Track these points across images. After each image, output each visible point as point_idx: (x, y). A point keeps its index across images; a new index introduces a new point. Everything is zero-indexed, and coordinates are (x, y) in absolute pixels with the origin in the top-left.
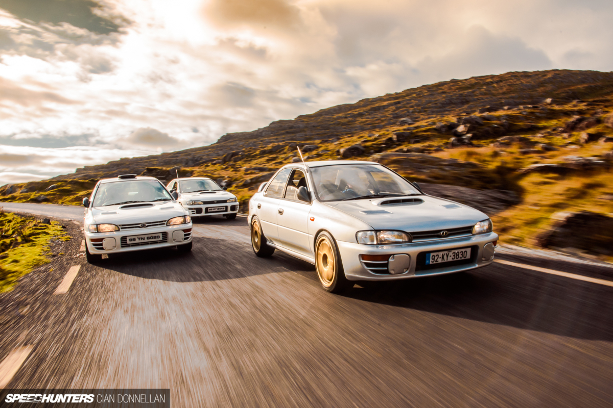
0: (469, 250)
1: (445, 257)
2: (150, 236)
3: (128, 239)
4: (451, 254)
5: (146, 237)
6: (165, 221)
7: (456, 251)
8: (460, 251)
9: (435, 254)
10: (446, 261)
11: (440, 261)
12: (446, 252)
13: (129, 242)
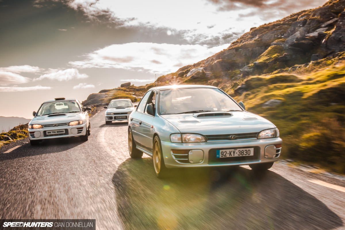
0: (252, 150)
1: (232, 153)
2: (58, 131)
3: (47, 132)
4: (237, 151)
5: (56, 131)
6: (67, 123)
7: (241, 150)
8: (244, 149)
9: (224, 151)
10: (233, 156)
11: (228, 156)
12: (233, 150)
13: (47, 134)
